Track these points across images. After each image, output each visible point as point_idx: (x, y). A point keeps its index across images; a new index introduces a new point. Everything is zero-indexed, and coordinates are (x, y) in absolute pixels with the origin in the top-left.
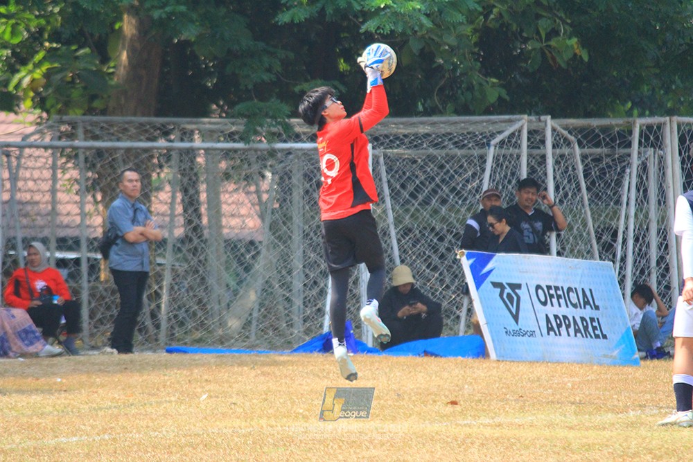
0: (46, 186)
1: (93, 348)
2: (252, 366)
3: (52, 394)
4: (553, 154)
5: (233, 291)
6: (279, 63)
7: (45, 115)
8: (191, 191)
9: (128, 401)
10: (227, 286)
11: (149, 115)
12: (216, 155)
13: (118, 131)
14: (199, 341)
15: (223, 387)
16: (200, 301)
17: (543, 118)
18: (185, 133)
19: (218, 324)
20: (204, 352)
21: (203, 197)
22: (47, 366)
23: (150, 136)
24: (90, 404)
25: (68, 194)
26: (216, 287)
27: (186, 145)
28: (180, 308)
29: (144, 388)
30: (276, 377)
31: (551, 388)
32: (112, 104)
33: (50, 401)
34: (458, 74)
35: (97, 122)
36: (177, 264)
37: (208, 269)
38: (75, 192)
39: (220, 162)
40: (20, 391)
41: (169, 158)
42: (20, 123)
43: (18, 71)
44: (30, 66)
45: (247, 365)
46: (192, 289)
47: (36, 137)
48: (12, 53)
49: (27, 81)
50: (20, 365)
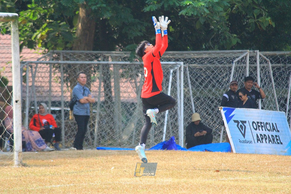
0: (47, 80)
1: (67, 147)
3: (49, 167)
4: (260, 66)
5: (125, 124)
6: (144, 28)
7: (47, 50)
8: (108, 82)
9: (81, 170)
10: (122, 121)
11: (90, 50)
12: (118, 67)
13: (77, 57)
14: (111, 145)
15: (120, 164)
16: (111, 128)
17: (255, 51)
18: (105, 58)
19: (118, 137)
20: (112, 149)
21: (113, 84)
22: (47, 155)
23: (90, 59)
24: (65, 171)
25: (56, 83)
26: (118, 122)
27: (105, 62)
28: (102, 131)
29: (87, 164)
31: (258, 165)
32: (74, 45)
33: (48, 170)
34: (220, 33)
35: (68, 53)
36: (101, 112)
37: (115, 114)
38: (59, 82)
39: (120, 70)
40: (36, 166)
41: (98, 68)
42: (36, 53)
43: (36, 32)
44: (41, 30)
45: (130, 155)
46: (108, 123)
47: (43, 59)
48: (33, 24)
49: (39, 36)
50: (36, 155)
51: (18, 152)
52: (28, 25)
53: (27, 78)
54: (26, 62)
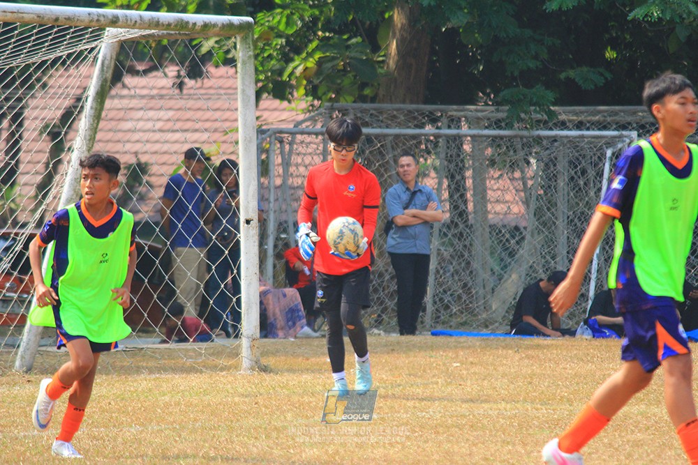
2: (516, 349)
3: (322, 373)
5: (498, 275)
6: (546, 51)
7: (316, 102)
8: (458, 177)
9: (396, 382)
10: (492, 270)
11: (418, 103)
12: (482, 142)
13: (387, 118)
14: (463, 324)
15: (488, 369)
16: (465, 285)
18: (452, 120)
19: (482, 307)
20: (468, 335)
21: (469, 183)
22: (317, 346)
23: (418, 123)
26: (481, 271)
27: (453, 132)
28: (445, 292)
29: (410, 369)
30: (540, 360)
32: (381, 92)
33: (320, 381)
35: (367, 110)
36: (442, 249)
37: (473, 253)
39: (486, 148)
40: (291, 370)
41: (436, 145)
42: (292, 110)
43: (292, 60)
44: (304, 55)
45: (511, 348)
46: (457, 273)
47: (308, 123)
48: (286, 42)
49: (300, 69)
50: (292, 345)
51: (251, 340)
52: (275, 43)
53: (271, 167)
54: (269, 130)
